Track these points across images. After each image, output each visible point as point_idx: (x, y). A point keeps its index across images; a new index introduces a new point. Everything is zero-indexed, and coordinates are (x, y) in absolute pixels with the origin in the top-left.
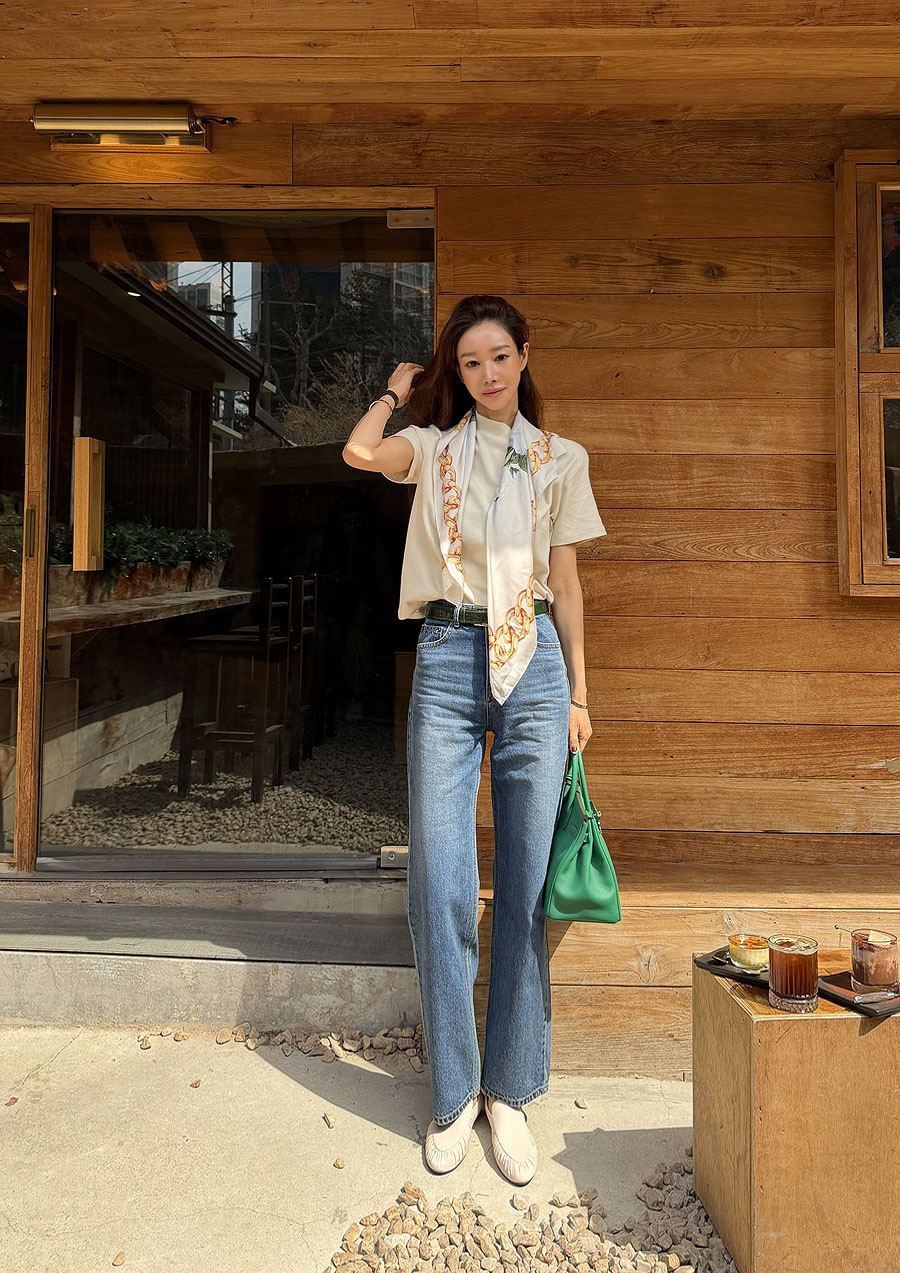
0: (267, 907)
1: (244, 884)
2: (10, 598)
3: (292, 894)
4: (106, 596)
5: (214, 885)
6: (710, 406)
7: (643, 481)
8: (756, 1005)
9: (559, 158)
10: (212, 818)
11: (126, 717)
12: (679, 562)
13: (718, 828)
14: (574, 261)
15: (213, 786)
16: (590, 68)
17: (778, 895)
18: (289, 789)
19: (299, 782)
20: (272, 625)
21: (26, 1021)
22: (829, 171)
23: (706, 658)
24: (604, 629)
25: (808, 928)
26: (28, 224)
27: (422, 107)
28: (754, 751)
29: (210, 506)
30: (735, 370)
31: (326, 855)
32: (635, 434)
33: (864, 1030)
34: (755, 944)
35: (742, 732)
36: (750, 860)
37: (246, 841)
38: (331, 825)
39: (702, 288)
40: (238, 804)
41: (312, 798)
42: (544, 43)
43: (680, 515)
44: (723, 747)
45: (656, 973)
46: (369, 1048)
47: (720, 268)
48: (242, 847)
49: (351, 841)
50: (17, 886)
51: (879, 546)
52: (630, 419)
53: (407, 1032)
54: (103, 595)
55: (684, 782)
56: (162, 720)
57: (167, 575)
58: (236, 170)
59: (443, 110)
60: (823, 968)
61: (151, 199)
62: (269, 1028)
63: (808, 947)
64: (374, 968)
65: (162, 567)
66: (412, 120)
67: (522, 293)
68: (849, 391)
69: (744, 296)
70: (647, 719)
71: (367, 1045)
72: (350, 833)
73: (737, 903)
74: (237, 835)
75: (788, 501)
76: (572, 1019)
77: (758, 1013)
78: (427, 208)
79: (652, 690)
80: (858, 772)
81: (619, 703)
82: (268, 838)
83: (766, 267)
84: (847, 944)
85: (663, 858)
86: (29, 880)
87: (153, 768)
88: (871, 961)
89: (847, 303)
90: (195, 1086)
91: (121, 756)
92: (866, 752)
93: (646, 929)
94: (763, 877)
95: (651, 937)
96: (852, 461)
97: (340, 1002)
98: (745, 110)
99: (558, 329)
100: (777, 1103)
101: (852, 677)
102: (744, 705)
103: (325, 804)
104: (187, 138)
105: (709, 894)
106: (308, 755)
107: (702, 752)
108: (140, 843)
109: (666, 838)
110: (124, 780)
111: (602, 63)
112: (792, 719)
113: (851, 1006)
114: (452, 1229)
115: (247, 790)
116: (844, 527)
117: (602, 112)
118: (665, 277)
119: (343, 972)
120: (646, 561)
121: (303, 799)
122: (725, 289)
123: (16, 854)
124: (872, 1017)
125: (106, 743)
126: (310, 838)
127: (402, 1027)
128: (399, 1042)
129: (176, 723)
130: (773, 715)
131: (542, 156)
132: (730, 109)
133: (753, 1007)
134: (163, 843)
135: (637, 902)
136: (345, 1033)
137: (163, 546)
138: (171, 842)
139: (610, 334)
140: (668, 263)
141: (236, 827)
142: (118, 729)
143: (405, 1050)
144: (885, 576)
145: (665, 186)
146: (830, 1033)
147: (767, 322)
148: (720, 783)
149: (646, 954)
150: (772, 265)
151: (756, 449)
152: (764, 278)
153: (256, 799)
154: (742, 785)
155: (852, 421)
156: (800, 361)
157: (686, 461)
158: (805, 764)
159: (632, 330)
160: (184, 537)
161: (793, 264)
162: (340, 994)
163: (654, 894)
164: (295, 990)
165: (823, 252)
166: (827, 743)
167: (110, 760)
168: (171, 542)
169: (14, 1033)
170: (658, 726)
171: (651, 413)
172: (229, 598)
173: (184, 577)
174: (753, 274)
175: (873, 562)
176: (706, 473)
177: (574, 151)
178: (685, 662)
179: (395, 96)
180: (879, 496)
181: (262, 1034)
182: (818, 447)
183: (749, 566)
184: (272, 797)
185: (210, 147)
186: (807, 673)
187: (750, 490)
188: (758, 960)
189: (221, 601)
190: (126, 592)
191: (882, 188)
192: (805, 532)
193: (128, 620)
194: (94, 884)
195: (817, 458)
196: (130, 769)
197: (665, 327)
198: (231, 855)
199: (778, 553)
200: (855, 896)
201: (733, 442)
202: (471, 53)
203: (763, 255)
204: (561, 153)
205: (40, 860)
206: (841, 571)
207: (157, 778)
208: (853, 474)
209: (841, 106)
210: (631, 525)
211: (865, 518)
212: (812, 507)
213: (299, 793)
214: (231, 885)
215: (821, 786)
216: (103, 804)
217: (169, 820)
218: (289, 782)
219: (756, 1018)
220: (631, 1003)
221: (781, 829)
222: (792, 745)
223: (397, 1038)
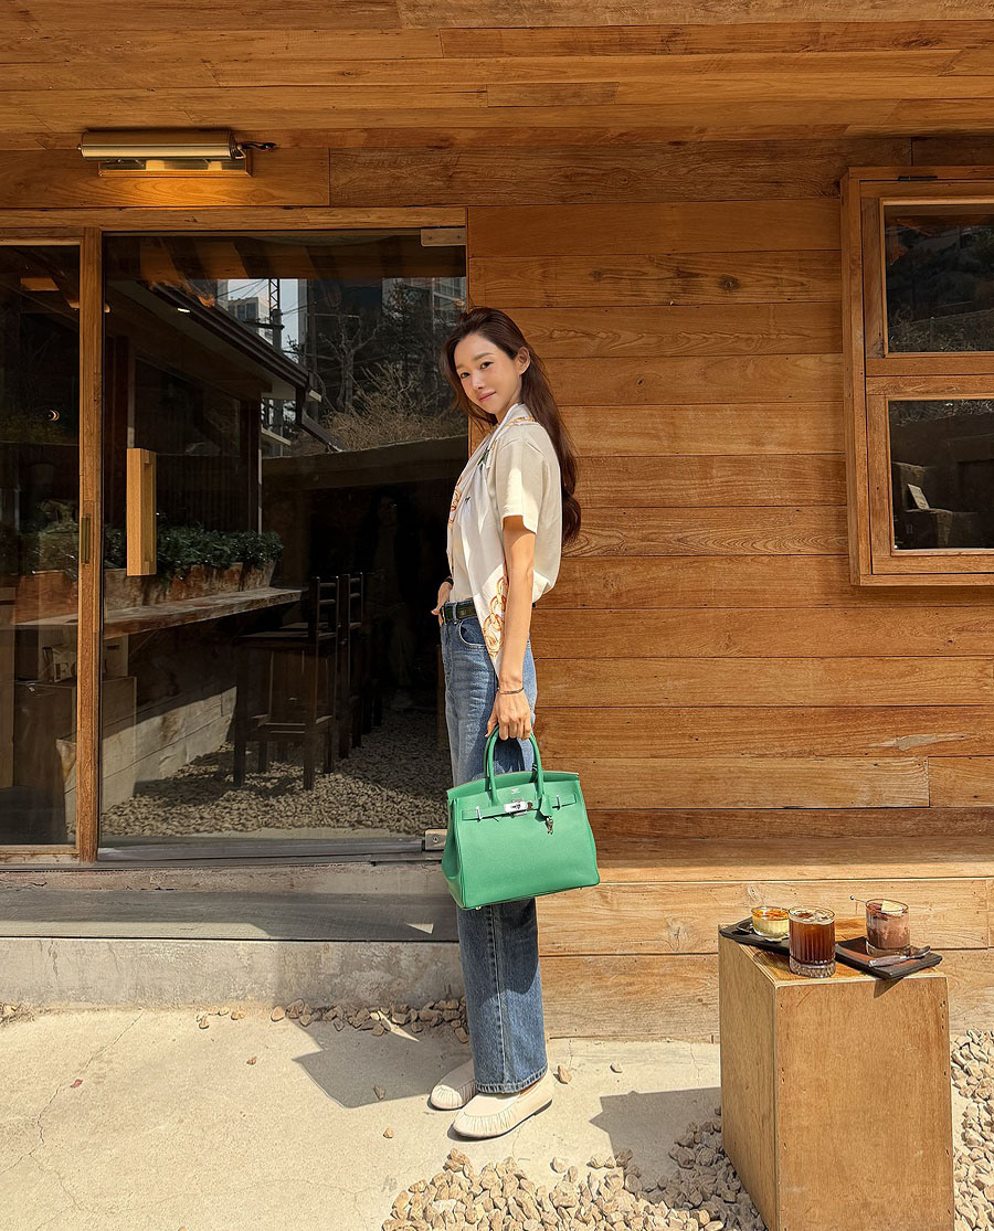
0: (318, 890)
1: (296, 869)
2: (70, 601)
3: (341, 876)
4: (162, 597)
5: (268, 870)
6: (728, 410)
7: (666, 481)
8: (778, 972)
9: (584, 178)
10: (266, 805)
11: (183, 711)
12: (701, 556)
13: (741, 805)
14: (598, 275)
15: (267, 775)
16: (609, 93)
17: (798, 868)
18: (339, 776)
19: (349, 769)
20: (321, 621)
21: (90, 1005)
22: (836, 187)
23: (728, 646)
24: (631, 622)
25: (826, 898)
26: (79, 246)
27: (451, 132)
28: (773, 732)
29: (260, 510)
30: (750, 376)
31: (373, 840)
32: (657, 437)
33: (879, 991)
34: (777, 915)
35: (762, 714)
36: (772, 835)
37: (299, 826)
38: (379, 809)
39: (719, 299)
40: (292, 792)
41: (361, 784)
42: (565, 70)
43: (701, 513)
44: (745, 730)
45: (686, 942)
46: (416, 1021)
47: (735, 281)
48: (295, 833)
49: (398, 824)
50: (79, 876)
51: (887, 539)
52: (653, 423)
53: (452, 1004)
54: (158, 596)
55: (709, 763)
56: (216, 714)
57: (220, 576)
58: (275, 193)
59: (472, 134)
60: (840, 935)
61: (195, 221)
62: (322, 1004)
63: (826, 918)
64: (419, 944)
65: (216, 568)
66: (442, 144)
67: (550, 306)
68: (856, 394)
69: (757, 306)
70: (673, 704)
71: (414, 1018)
72: (397, 816)
73: (759, 876)
74: (290, 821)
75: (801, 497)
76: (607, 987)
77: (779, 979)
78: (459, 227)
79: (678, 677)
80: (871, 750)
81: (646, 690)
82: (320, 823)
83: (776, 278)
84: (863, 912)
85: (691, 835)
86: (90, 870)
87: (209, 759)
88: (884, 928)
89: (854, 311)
90: (251, 1063)
91: (179, 749)
92: (879, 732)
93: (675, 903)
94: (784, 851)
95: (681, 910)
96: (860, 461)
97: (388, 977)
98: (754, 131)
99: (585, 339)
100: (799, 1064)
101: (864, 661)
102: (764, 690)
103: (373, 790)
104: (230, 163)
105: (734, 869)
106: (357, 743)
107: (725, 735)
108: (198, 831)
109: (693, 816)
110: (183, 771)
111: (620, 89)
112: (808, 702)
113: (866, 970)
114: (496, 1193)
115: (299, 778)
116: (854, 520)
117: (621, 135)
118: (683, 289)
119: (391, 949)
120: (669, 556)
121: (353, 785)
122: (738, 300)
123: (78, 847)
124: (885, 980)
125: (165, 736)
126: (359, 822)
127: (447, 999)
128: (445, 1013)
129: (231, 716)
130: (790, 699)
131: (567, 177)
132: (742, 131)
133: (775, 973)
134: (220, 830)
135: (666, 877)
136: (393, 1007)
137: (216, 549)
138: (227, 829)
139: (633, 344)
140: (685, 275)
141: (289, 813)
142: (175, 723)
143: (450, 1021)
144: (893, 566)
145: (681, 204)
146: (847, 996)
147: (779, 330)
148: (742, 763)
149: (675, 926)
150: (782, 276)
151: (771, 449)
152: (776, 289)
153: (308, 786)
154: (763, 764)
155: (860, 423)
156: (811, 366)
157: (706, 462)
158: (822, 744)
159: (653, 340)
160: (236, 540)
161: (802, 276)
162: (388, 970)
163: (681, 869)
164: (346, 967)
165: (830, 262)
166: (841, 724)
167: (168, 752)
168: (223, 545)
169: (79, 1017)
170: (683, 710)
171: (673, 418)
172: (279, 596)
173: (237, 577)
174: (766, 285)
175: (880, 553)
176: (725, 473)
177: (597, 172)
178: (708, 650)
179: (425, 122)
180: (886, 492)
181: (314, 1011)
182: (827, 446)
183: (766, 559)
184: (324, 784)
185: (251, 172)
186: (822, 658)
187: (767, 489)
188: (780, 928)
189: (272, 599)
190: (181, 593)
191: (885, 203)
192: (819, 527)
193: (182, 620)
194: (152, 873)
195: (829, 458)
196: (188, 761)
197: (685, 337)
198: (283, 842)
199: (793, 547)
200: (870, 866)
201: (749, 443)
202: (497, 80)
203: (775, 268)
204: (583, 174)
205: (101, 850)
206: (851, 562)
207: (214, 769)
208: (861, 471)
209: (845, 126)
210: (655, 523)
211: (873, 513)
212: (824, 503)
213: (349, 780)
214: (284, 870)
215: (837, 763)
216: (162, 794)
217: (225, 808)
218: (339, 770)
219: (778, 984)
220: (662, 971)
221: (801, 805)
222: (809, 726)
223: (443, 1010)
